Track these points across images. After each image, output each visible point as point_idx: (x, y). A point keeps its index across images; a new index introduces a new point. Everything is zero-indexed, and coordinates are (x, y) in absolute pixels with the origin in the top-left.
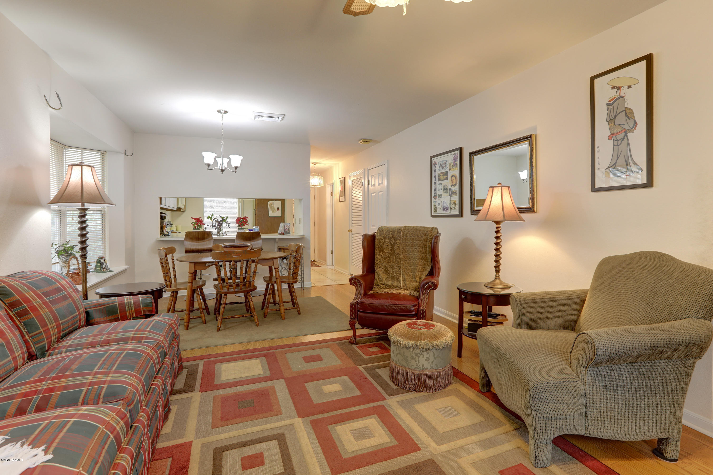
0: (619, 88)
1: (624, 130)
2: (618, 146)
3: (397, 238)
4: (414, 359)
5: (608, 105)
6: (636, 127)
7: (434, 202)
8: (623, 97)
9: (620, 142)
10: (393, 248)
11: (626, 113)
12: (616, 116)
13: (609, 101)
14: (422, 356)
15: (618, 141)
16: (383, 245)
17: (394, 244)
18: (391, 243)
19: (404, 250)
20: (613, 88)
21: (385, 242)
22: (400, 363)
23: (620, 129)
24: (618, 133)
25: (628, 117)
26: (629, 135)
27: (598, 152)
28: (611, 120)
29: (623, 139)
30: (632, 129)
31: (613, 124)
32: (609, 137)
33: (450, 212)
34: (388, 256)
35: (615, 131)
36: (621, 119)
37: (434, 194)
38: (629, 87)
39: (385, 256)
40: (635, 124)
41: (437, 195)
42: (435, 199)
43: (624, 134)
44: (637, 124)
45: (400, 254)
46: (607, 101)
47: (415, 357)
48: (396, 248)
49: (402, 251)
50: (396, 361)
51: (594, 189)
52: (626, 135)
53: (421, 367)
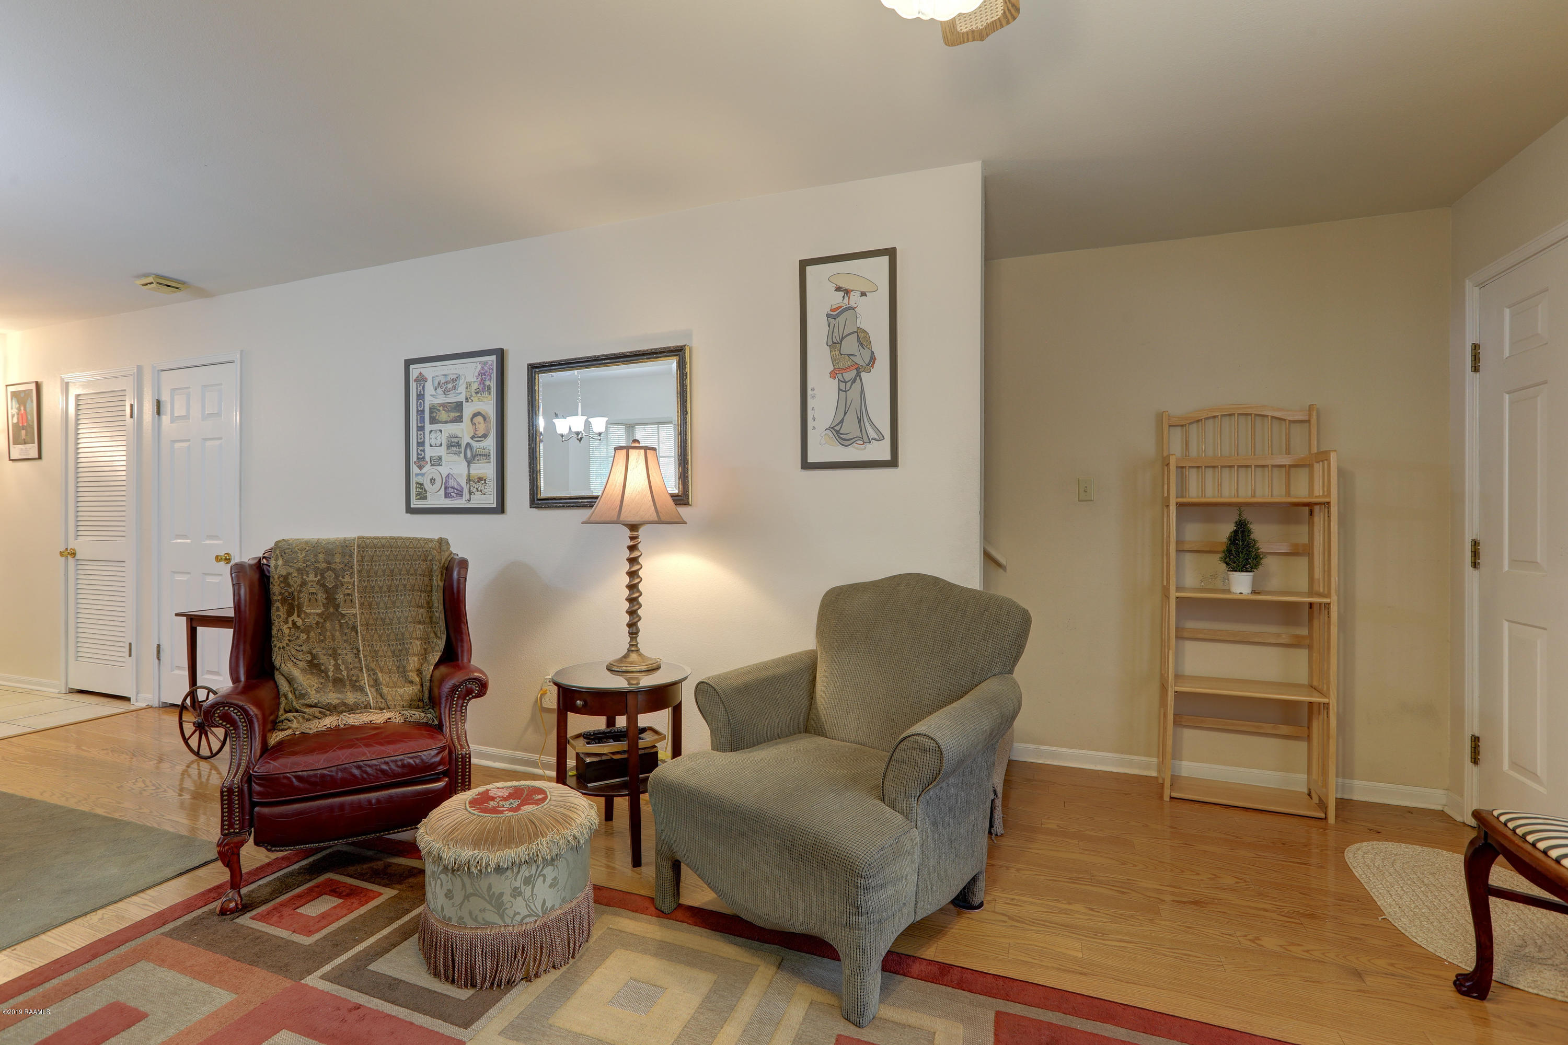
0: (847, 292)
1: (856, 366)
2: (846, 391)
3: (343, 570)
4: (520, 894)
5: (828, 316)
6: (874, 363)
7: (417, 475)
8: (853, 308)
9: (849, 384)
10: (331, 599)
11: (858, 338)
12: (843, 338)
13: (831, 310)
14: (541, 878)
15: (846, 382)
16: (300, 592)
17: (336, 587)
18: (323, 586)
19: (366, 603)
20: (838, 289)
21: (304, 584)
22: (475, 920)
23: (848, 364)
24: (846, 369)
25: (862, 344)
26: (863, 374)
27: (813, 397)
28: (835, 344)
29: (854, 381)
30: (868, 365)
31: (837, 352)
32: (830, 373)
33: (469, 500)
34: (317, 623)
35: (841, 365)
36: (850, 345)
37: (418, 454)
38: (863, 294)
39: (308, 624)
40: (873, 359)
41: (428, 459)
42: (420, 468)
43: (855, 372)
44: (875, 359)
45: (355, 615)
46: (827, 310)
47: (523, 887)
48: (340, 597)
49: (362, 604)
50: (461, 918)
51: (806, 465)
52: (858, 374)
53: (540, 909)
